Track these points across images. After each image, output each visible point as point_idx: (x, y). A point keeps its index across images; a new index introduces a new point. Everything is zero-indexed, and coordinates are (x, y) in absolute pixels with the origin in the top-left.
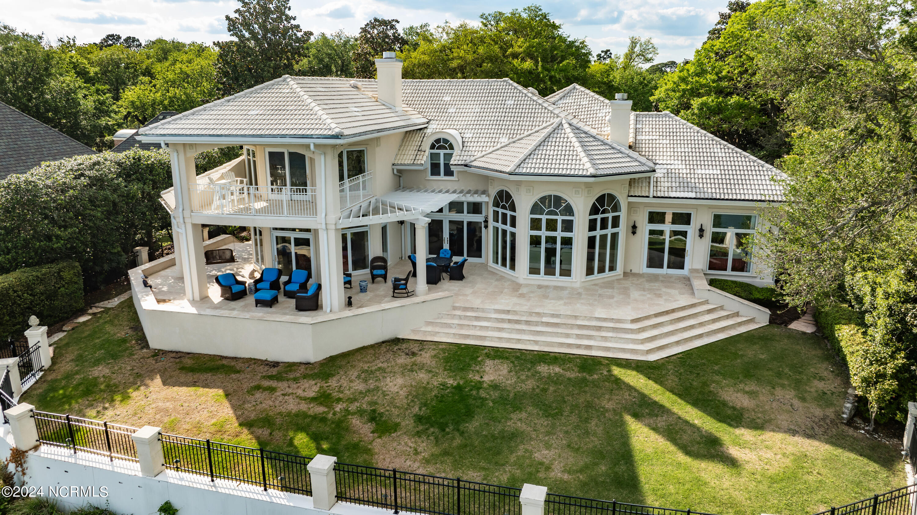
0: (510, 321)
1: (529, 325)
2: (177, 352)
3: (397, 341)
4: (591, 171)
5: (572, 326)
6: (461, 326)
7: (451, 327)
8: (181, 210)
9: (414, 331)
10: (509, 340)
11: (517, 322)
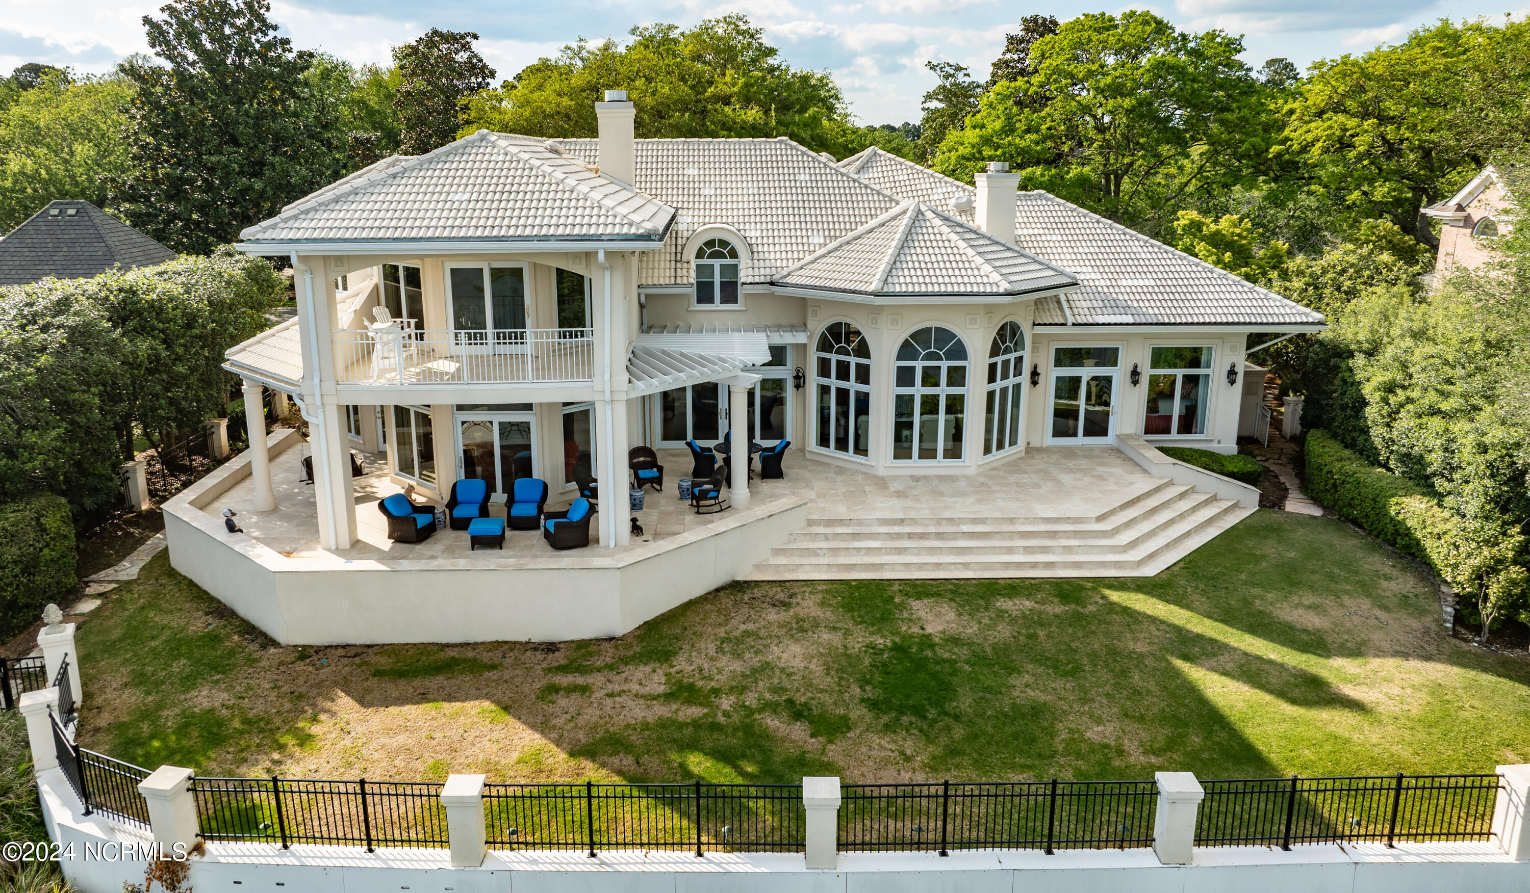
0: (910, 536)
1: (943, 539)
2: (344, 647)
3: (736, 587)
4: (1004, 286)
5: (1012, 535)
6: (834, 551)
7: (817, 555)
8: (316, 380)
9: (758, 567)
10: (922, 566)
11: (923, 536)
